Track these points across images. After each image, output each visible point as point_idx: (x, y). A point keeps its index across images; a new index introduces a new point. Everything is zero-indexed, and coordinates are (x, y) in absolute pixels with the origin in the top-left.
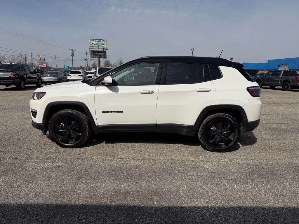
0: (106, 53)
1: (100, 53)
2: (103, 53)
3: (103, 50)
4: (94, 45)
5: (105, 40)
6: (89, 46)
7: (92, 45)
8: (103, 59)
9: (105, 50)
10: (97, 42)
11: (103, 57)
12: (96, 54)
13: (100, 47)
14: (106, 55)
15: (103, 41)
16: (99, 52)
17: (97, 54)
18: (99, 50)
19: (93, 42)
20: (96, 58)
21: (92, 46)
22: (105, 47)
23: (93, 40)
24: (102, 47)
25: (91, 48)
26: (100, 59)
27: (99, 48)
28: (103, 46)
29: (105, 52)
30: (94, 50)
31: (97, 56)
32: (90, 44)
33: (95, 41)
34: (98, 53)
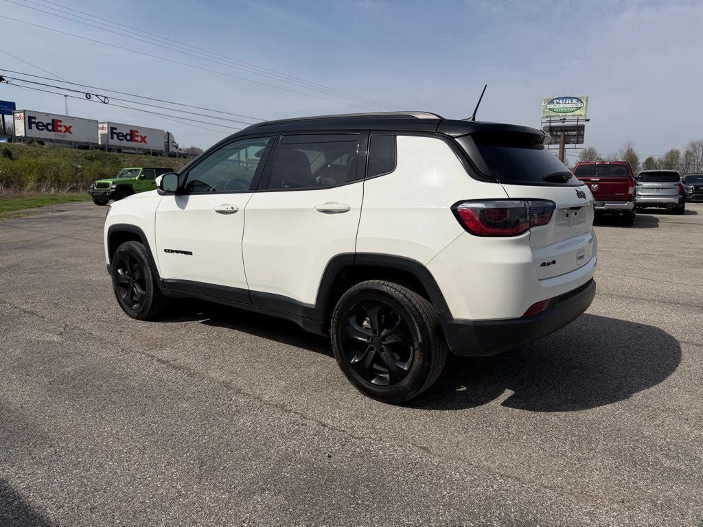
0: (583, 130)
1: (566, 131)
2: (575, 131)
3: (576, 123)
4: (553, 114)
5: (586, 96)
6: (542, 116)
7: (548, 115)
8: (573, 146)
9: (580, 123)
10: (562, 106)
11: (573, 140)
12: (557, 135)
13: (569, 116)
14: (582, 136)
15: (579, 100)
16: (564, 129)
17: (559, 133)
18: (566, 124)
19: (551, 106)
20: (556, 143)
21: (547, 117)
22: (581, 115)
23: (551, 102)
24: (574, 115)
25: (545, 120)
26: (566, 146)
27: (565, 119)
28: (578, 112)
29: (580, 130)
30: (552, 124)
31: (558, 140)
32: (544, 111)
33: (557, 103)
34: (561, 131)
